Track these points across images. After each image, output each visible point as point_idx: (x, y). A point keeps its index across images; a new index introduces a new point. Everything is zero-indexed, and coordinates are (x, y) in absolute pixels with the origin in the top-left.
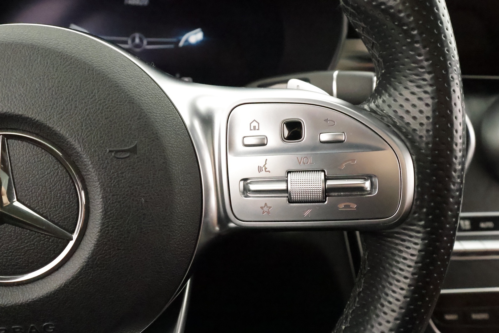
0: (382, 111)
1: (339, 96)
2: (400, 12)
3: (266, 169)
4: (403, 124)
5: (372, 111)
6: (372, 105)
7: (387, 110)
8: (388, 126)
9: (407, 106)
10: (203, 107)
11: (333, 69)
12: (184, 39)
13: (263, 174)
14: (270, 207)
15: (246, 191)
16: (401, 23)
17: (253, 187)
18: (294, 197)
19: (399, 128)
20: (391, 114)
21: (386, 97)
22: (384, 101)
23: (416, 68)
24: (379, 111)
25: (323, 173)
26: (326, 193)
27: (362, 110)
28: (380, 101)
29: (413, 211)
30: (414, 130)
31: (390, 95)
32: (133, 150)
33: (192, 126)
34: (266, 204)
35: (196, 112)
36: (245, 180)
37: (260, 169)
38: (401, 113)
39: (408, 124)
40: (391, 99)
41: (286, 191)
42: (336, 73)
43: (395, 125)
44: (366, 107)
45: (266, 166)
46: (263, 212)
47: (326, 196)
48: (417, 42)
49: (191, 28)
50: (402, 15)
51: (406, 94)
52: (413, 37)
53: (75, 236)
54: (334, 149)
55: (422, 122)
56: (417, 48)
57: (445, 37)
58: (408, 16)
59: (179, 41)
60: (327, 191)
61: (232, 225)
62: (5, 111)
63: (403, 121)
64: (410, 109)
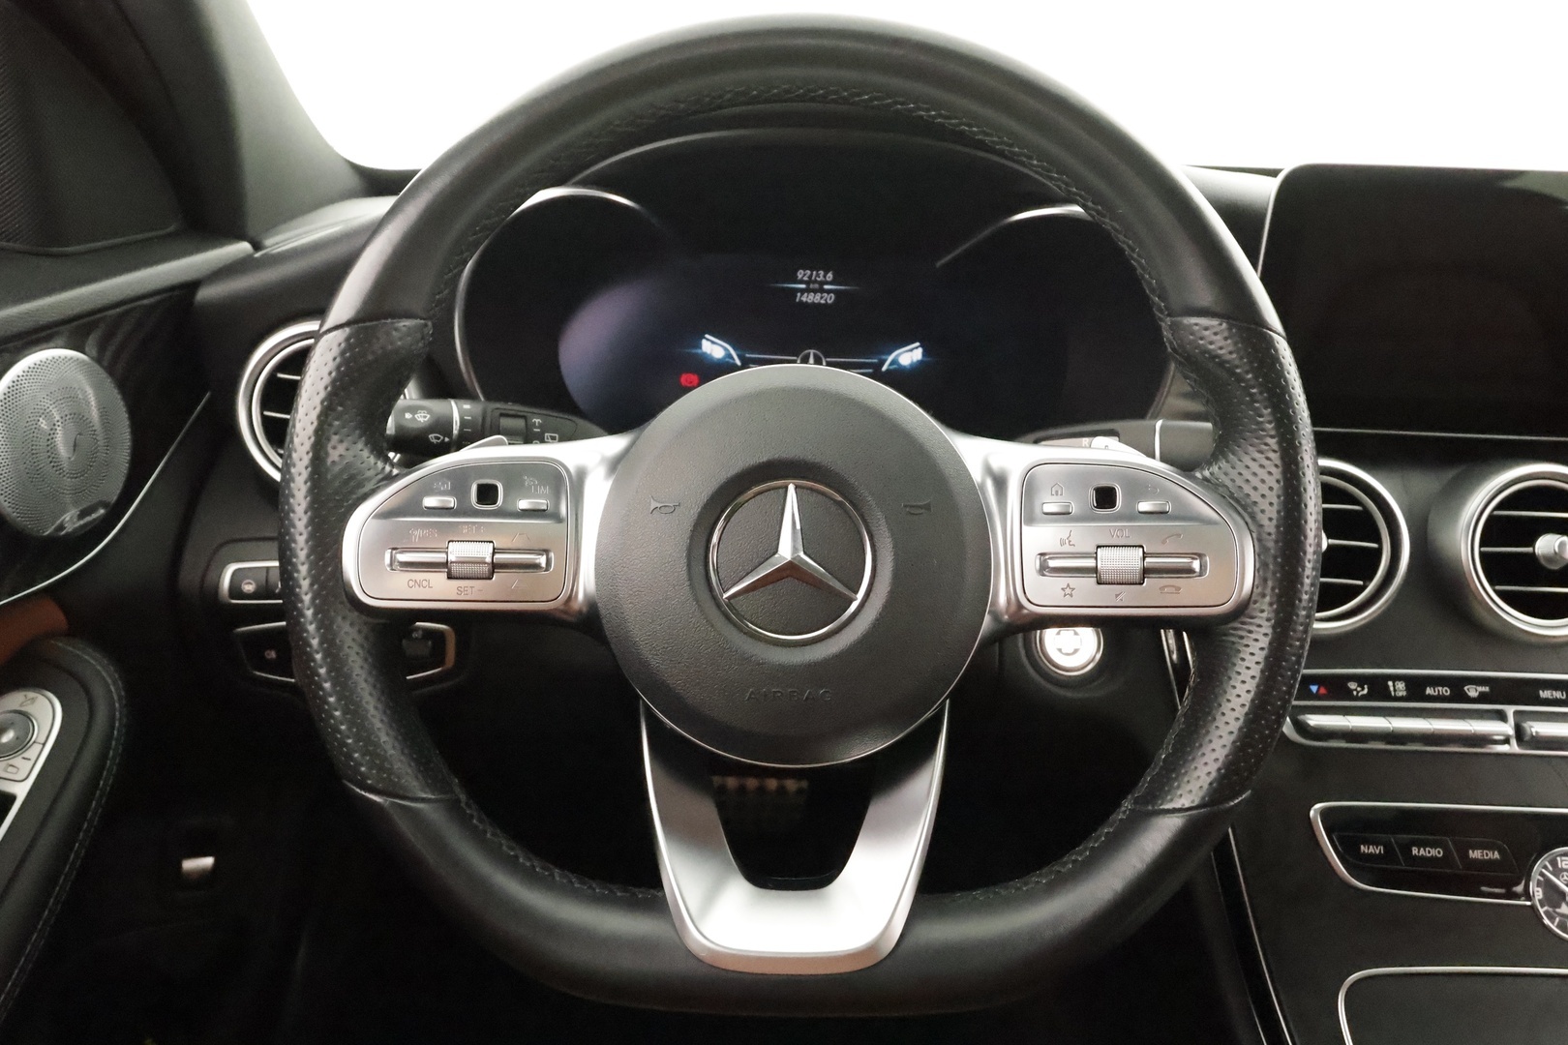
0: (1217, 479)
1: (1163, 459)
2: (1237, 367)
3: (1070, 541)
4: (1241, 495)
5: (1205, 479)
6: (1207, 473)
7: (1223, 479)
8: (1224, 497)
9: (1255, 482)
10: (996, 465)
11: (1156, 417)
12: (890, 359)
13: (1067, 548)
14: (1073, 589)
15: (1043, 569)
16: (1239, 379)
17: (1052, 563)
18: (1105, 577)
19: (1237, 501)
20: (1228, 483)
21: (1223, 464)
22: (1220, 468)
23: (1255, 430)
24: (1214, 480)
25: (1141, 549)
26: (1144, 573)
27: (1193, 478)
28: (1215, 469)
29: (1253, 598)
30: (1255, 503)
31: (1228, 462)
32: (927, 507)
33: (982, 486)
34: (1068, 585)
35: (989, 470)
36: (1042, 554)
37: (1062, 543)
38: (1239, 482)
39: (1248, 495)
40: (1229, 465)
41: (1095, 570)
42: (1159, 424)
43: (1232, 496)
44: (1198, 475)
45: (1070, 539)
46: (1065, 595)
47: (1144, 578)
48: (1257, 402)
49: (904, 341)
50: (1238, 371)
51: (1247, 460)
52: (1252, 395)
53: (860, 595)
54: (1154, 520)
55: (1273, 501)
56: (1257, 408)
57: (1290, 396)
58: (1247, 372)
59: (882, 363)
60: (1146, 572)
61: (1025, 611)
62: (776, 456)
63: (1242, 492)
64: (1250, 478)
